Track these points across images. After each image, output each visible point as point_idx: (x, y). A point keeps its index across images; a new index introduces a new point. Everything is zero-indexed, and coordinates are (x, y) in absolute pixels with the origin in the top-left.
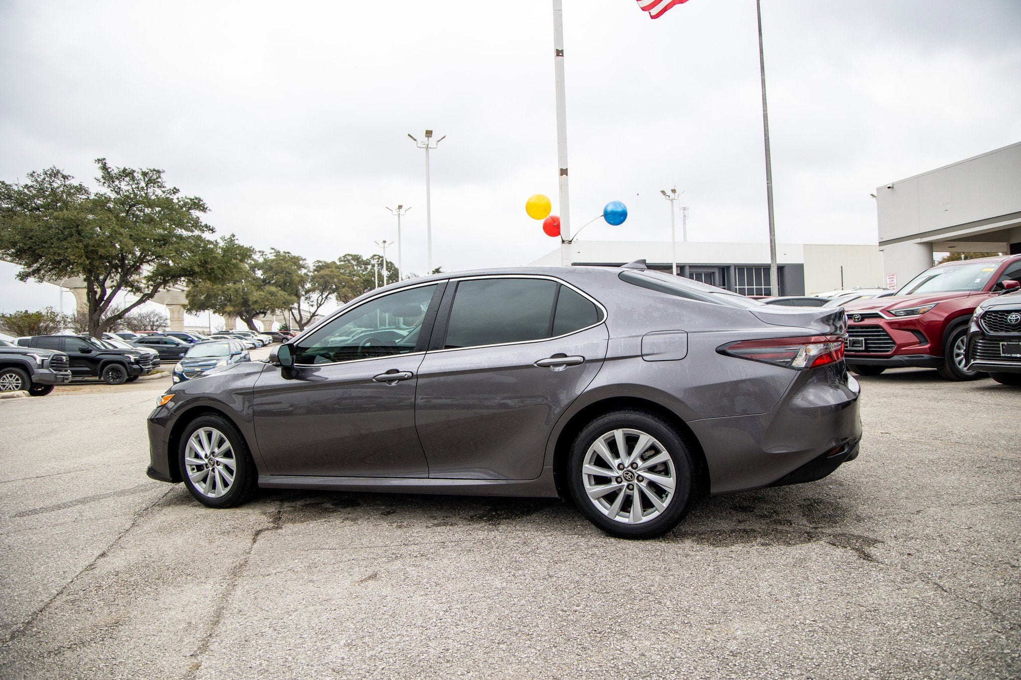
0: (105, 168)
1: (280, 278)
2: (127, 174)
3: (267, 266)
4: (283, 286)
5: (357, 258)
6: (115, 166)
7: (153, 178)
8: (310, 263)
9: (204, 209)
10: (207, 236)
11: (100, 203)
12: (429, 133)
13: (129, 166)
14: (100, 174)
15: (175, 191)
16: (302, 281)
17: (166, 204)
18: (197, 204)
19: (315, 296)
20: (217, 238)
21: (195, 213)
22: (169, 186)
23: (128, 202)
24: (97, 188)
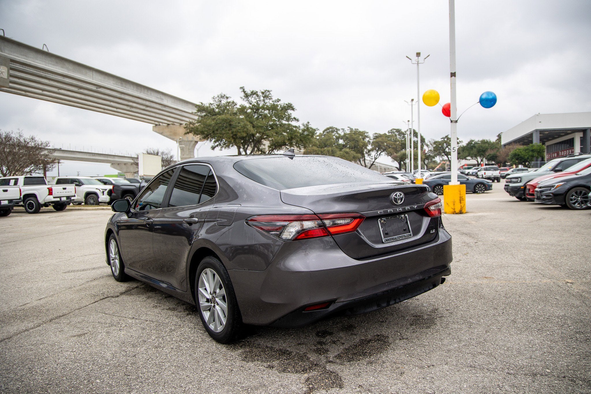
0: (244, 91)
1: (352, 144)
2: (253, 93)
3: (345, 137)
4: (353, 148)
5: (398, 131)
6: (248, 91)
7: (266, 95)
8: (371, 135)
9: (293, 109)
10: (294, 123)
11: (242, 110)
12: (418, 54)
13: (255, 90)
14: (243, 94)
15: (279, 100)
16: (365, 145)
17: (273, 107)
18: (290, 107)
19: (373, 154)
20: (300, 125)
21: (290, 112)
22: (274, 98)
23: (256, 109)
24: (240, 102)
